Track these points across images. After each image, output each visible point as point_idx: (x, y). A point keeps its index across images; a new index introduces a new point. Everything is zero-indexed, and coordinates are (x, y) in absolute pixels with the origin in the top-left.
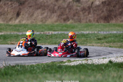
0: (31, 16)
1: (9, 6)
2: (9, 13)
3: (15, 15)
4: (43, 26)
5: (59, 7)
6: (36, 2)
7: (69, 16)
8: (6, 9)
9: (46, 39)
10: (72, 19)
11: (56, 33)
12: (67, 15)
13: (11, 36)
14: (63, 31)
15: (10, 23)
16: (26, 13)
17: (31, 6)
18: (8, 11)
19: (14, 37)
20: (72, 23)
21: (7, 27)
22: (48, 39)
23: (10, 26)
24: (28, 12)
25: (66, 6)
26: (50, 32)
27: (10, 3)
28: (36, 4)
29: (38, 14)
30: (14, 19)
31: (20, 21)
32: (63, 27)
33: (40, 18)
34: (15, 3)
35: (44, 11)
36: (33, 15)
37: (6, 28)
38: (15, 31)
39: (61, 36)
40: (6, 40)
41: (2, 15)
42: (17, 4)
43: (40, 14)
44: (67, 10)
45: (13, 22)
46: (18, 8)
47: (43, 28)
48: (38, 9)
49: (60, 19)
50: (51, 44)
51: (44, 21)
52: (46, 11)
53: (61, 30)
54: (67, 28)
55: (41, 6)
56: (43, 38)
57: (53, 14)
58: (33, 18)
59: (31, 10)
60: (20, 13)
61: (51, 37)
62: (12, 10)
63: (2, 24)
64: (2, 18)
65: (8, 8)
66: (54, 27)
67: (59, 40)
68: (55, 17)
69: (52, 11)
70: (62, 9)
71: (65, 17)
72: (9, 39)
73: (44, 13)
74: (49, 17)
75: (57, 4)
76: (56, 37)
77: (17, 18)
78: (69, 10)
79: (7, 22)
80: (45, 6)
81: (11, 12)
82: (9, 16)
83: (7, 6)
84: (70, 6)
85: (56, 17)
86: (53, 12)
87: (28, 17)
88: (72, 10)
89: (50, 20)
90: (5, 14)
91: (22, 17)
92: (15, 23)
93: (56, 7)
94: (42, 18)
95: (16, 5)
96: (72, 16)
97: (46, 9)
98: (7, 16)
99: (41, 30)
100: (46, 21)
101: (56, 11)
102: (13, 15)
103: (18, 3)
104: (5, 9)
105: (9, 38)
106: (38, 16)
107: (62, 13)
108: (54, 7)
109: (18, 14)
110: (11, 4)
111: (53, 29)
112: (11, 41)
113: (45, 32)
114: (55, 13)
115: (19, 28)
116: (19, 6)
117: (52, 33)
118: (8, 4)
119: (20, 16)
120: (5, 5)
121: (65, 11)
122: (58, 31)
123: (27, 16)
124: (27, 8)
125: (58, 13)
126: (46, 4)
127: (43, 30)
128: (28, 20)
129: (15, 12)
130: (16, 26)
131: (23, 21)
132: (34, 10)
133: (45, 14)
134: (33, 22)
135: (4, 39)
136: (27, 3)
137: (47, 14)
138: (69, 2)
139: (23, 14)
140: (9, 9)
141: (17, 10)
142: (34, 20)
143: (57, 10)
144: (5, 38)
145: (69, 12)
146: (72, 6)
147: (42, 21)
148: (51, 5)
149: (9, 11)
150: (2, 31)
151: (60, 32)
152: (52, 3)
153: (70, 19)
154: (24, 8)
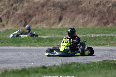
0: (72, 20)
1: (52, 12)
2: (52, 17)
3: (58, 20)
4: (85, 29)
5: (99, 12)
6: (77, 7)
7: (109, 20)
8: (49, 14)
9: (91, 41)
10: (112, 23)
11: (98, 35)
12: (107, 19)
13: (57, 39)
14: (105, 33)
15: (53, 27)
16: (68, 17)
17: (72, 11)
18: (50, 16)
19: (59, 40)
20: (112, 26)
21: (50, 30)
22: (92, 41)
23: (54, 30)
24: (70, 17)
25: (106, 10)
26: (93, 35)
27: (52, 8)
28: (77, 9)
29: (79, 18)
30: (56, 23)
31: (62, 26)
32: (104, 30)
33: (81, 22)
34: (58, 8)
35: (85, 16)
36: (74, 19)
37: (50, 32)
38: (58, 34)
39: (104, 38)
40: (52, 42)
41: (45, 20)
42: (60, 10)
43: (81, 19)
44: (107, 14)
45: (56, 26)
46: (60, 13)
47: (85, 31)
48: (79, 14)
49: (100, 23)
50: (95, 46)
51: (85, 25)
52: (87, 15)
53: (102, 33)
54: (108, 31)
55: (83, 11)
56: (87, 40)
57: (93, 18)
58: (75, 22)
59: (72, 15)
60: (62, 17)
61: (95, 39)
62: (55, 15)
63: (46, 28)
64: (46, 23)
65: (50, 14)
66: (95, 30)
67: (103, 42)
68: (95, 21)
69: (92, 16)
70: (102, 14)
71: (105, 20)
72: (55, 42)
73: (85, 17)
74: (90, 21)
75: (97, 8)
76: (99, 39)
77: (59, 23)
78: (108, 14)
79: (50, 26)
80: (86, 11)
81: (53, 17)
82: (52, 21)
83: (50, 12)
84: (110, 11)
85: (97, 21)
86: (94, 17)
87: (69, 22)
88: (112, 15)
89: (90, 24)
90: (49, 19)
91: (64, 21)
92: (57, 27)
93: (97, 12)
94: (83, 22)
95: (58, 10)
96: (112, 20)
97: (87, 13)
98: (50, 21)
99: (83, 33)
100: (87, 25)
101: (96, 15)
102: (56, 20)
103: (61, 8)
104: (47, 14)
105: (54, 40)
106: (79, 20)
107: (102, 17)
108: (94, 12)
109: (60, 19)
110: (54, 10)
111: (95, 32)
112: (56, 43)
113: (88, 35)
114: (96, 17)
115: (62, 31)
116: (61, 11)
117: (94, 36)
118: (51, 9)
119: (62, 21)
120: (48, 10)
121: (105, 15)
122: (100, 34)
123: (69, 20)
124: (69, 13)
125: (99, 17)
126: (87, 9)
127: (86, 33)
128: (70, 24)
129: (57, 17)
130: (59, 29)
131: (65, 25)
132: (75, 15)
133: (87, 18)
134: (75, 26)
135: (50, 42)
136: (69, 8)
137: (88, 18)
138: (109, 7)
139: (65, 19)
140: (52, 14)
141: (60, 15)
142: (76, 24)
143: (98, 14)
144: (51, 40)
145: (109, 16)
146: (112, 10)
147: (83, 25)
148: (92, 10)
149: (52, 16)
150: (47, 35)
151: (101, 35)
152: (92, 8)
153: (110, 22)
154: (66, 13)
